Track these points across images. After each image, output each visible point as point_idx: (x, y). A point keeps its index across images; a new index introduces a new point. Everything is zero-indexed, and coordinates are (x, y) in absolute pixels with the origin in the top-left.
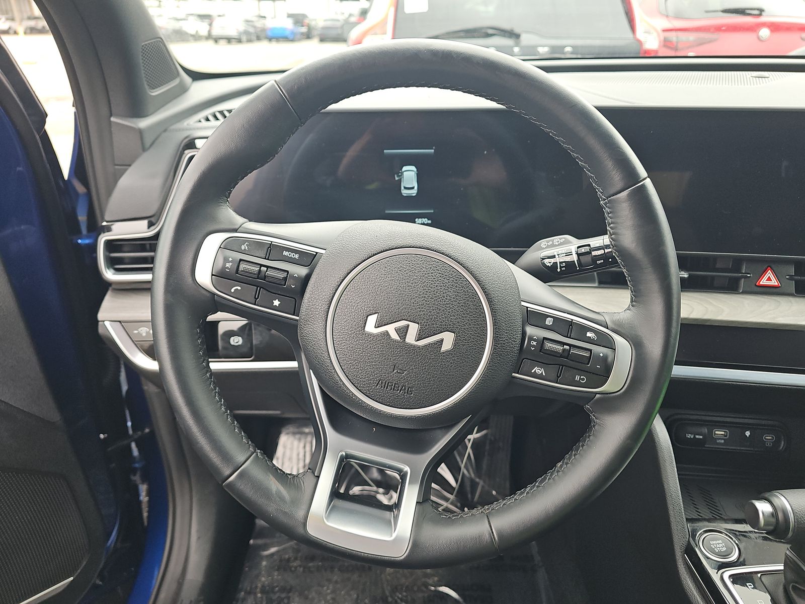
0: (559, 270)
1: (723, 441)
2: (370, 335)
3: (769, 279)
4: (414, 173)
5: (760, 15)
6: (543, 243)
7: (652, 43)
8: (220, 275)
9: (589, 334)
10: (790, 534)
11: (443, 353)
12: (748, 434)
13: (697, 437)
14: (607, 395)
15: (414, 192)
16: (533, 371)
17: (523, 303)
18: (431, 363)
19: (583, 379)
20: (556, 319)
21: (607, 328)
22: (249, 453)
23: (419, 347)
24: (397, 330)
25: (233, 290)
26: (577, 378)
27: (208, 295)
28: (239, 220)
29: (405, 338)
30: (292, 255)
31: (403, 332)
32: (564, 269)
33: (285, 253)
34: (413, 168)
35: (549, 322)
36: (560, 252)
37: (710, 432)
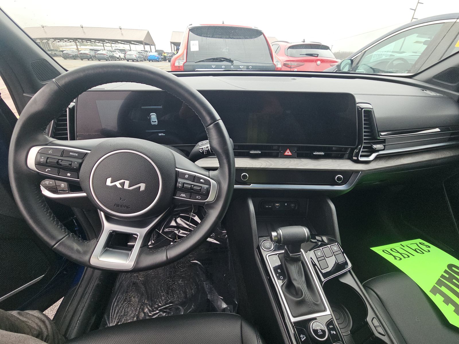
0: (205, 154)
1: (278, 207)
2: (108, 186)
3: (288, 153)
4: (155, 116)
5: (317, 56)
6: (200, 143)
7: (279, 66)
8: (38, 164)
9: (201, 180)
10: (282, 242)
11: (141, 192)
12: (286, 204)
13: (269, 207)
14: (209, 203)
15: (156, 123)
16: (181, 195)
17: (176, 169)
18: (136, 196)
19: (199, 198)
20: (189, 175)
21: (209, 178)
22: (65, 235)
23: (130, 190)
24: (120, 184)
25: (46, 170)
26: (197, 197)
27: (35, 173)
28: (51, 139)
29: (124, 187)
30: (74, 154)
31: (123, 184)
32: (206, 153)
33: (71, 154)
34: (155, 114)
35: (187, 176)
36: (205, 147)
37: (274, 205)
